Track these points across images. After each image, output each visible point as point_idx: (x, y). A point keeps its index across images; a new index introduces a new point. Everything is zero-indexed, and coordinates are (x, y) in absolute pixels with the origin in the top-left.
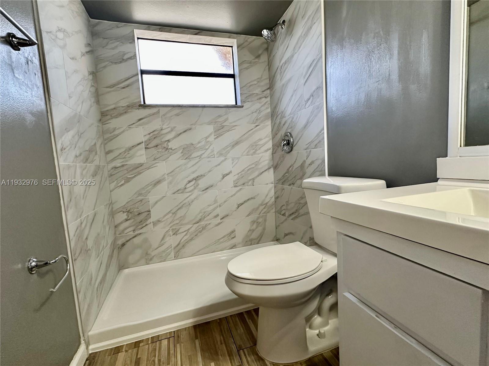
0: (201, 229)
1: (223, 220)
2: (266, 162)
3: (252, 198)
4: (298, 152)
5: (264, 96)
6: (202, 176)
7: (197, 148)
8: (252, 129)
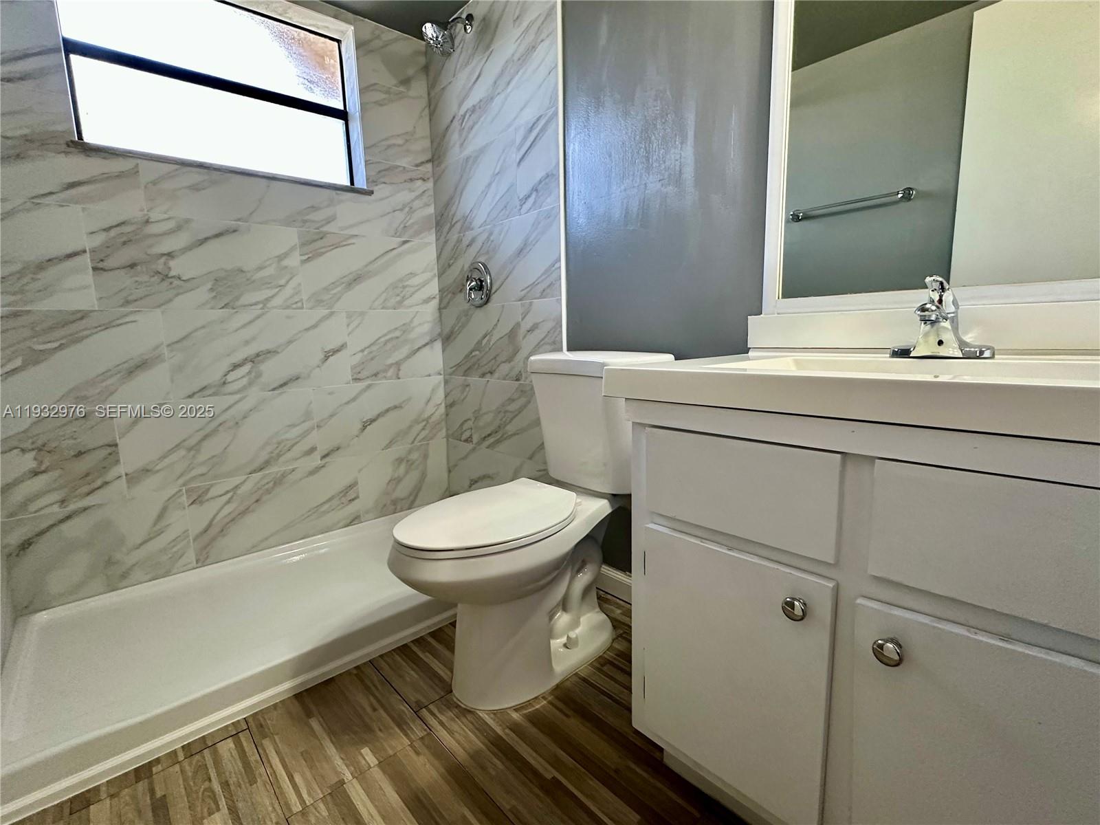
0: (272, 483)
1: (327, 460)
2: (426, 327)
3: (396, 407)
4: (503, 306)
5: (419, 176)
6: (270, 353)
7: (254, 281)
8: (394, 249)
